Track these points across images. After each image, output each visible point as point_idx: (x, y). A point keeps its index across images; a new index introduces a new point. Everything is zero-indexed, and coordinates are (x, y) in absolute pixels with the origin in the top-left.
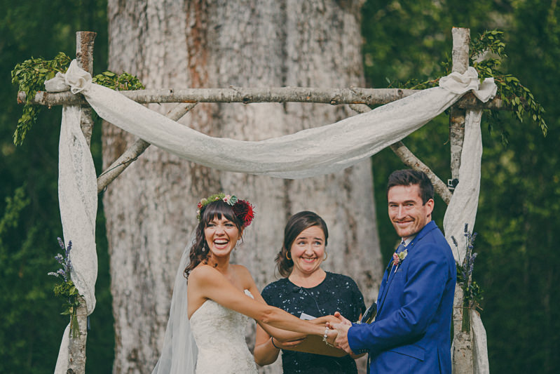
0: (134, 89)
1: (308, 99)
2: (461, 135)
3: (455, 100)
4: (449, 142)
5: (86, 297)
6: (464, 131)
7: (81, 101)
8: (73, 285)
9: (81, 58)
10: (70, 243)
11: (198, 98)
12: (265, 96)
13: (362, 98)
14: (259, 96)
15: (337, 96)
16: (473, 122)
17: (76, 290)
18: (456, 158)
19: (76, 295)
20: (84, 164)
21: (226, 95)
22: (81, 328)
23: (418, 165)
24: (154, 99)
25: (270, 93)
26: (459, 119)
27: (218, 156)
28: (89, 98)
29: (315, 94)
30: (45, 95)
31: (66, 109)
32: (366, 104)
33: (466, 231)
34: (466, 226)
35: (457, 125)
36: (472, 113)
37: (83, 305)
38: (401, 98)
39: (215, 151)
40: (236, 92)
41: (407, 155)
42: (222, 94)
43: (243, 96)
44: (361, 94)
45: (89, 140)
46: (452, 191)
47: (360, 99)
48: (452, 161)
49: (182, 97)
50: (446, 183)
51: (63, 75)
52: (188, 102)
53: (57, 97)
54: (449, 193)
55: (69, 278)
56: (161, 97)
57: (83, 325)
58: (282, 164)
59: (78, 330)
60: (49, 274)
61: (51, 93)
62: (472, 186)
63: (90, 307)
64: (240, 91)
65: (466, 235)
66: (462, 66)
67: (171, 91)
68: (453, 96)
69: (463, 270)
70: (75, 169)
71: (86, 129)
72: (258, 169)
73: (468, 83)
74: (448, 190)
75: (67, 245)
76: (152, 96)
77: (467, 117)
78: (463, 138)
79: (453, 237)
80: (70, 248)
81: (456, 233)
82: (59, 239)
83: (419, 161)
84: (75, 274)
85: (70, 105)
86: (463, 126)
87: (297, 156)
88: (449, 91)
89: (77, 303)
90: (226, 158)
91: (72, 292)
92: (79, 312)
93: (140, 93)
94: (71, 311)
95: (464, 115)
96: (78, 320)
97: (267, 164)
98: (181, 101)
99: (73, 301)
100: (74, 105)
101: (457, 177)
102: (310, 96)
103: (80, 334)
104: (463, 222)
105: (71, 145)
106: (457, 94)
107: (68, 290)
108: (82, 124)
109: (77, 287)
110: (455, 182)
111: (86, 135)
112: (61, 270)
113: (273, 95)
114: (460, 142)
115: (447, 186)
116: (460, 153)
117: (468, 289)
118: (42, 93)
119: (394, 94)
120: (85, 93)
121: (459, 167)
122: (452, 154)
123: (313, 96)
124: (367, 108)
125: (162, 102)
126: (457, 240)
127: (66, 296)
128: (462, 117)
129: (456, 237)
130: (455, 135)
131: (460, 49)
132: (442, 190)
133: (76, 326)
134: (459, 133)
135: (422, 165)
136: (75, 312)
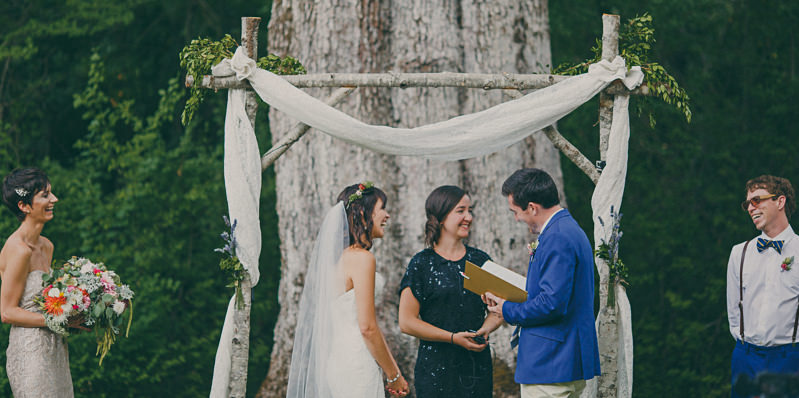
0: (297, 74)
1: (463, 85)
2: (609, 119)
3: (604, 86)
4: (599, 125)
5: (250, 271)
6: (612, 115)
7: (246, 85)
8: (238, 261)
9: (246, 44)
10: (235, 222)
11: (358, 83)
13: (515, 84)
14: (416, 81)
15: (490, 82)
16: (621, 107)
17: (241, 265)
18: (605, 140)
19: (242, 270)
20: (248, 146)
21: (384, 81)
22: (246, 300)
23: (568, 148)
24: (316, 83)
25: (426, 79)
26: (608, 103)
29: (470, 80)
30: (212, 79)
31: (231, 92)
32: (518, 89)
33: (612, 211)
34: (612, 208)
35: (605, 108)
36: (620, 98)
37: (248, 278)
40: (394, 78)
41: (557, 139)
42: (381, 80)
43: (401, 82)
44: (513, 80)
45: (253, 122)
46: (600, 172)
47: (513, 85)
48: (601, 142)
49: (342, 82)
50: (595, 164)
51: (228, 61)
52: (348, 87)
53: (224, 81)
54: (597, 174)
55: (235, 254)
56: (322, 81)
57: (247, 297)
58: (436, 148)
59: (243, 301)
60: (215, 250)
61: (218, 77)
63: (254, 279)
64: (398, 77)
65: (612, 216)
66: (612, 52)
67: (332, 77)
68: (601, 83)
69: (609, 249)
70: (240, 150)
71: (251, 111)
73: (616, 71)
74: (596, 171)
75: (232, 223)
76: (313, 82)
77: (615, 102)
78: (611, 122)
79: (599, 218)
80: (235, 225)
81: (602, 213)
82: (225, 217)
83: (569, 144)
84: (240, 250)
85: (236, 89)
86: (611, 110)
87: (451, 142)
88: (598, 78)
89: (241, 277)
91: (237, 267)
92: (243, 285)
93: (301, 78)
94: (236, 284)
95: (613, 100)
96: (243, 292)
98: (342, 86)
99: (238, 275)
100: (239, 89)
101: (605, 160)
102: (465, 82)
103: (245, 306)
104: (609, 203)
105: (237, 127)
106: (605, 82)
107: (234, 265)
108: (247, 107)
109: (241, 262)
110: (603, 165)
111: (250, 117)
112: (227, 246)
113: (429, 81)
114: (608, 126)
115: (596, 167)
116: (608, 136)
117: (614, 267)
118: (209, 77)
119: (545, 80)
120: (250, 79)
121: (607, 149)
122: (601, 137)
123: (468, 82)
124: (519, 93)
125: (323, 87)
126: (604, 220)
127: (232, 270)
128: (610, 102)
129: (602, 217)
130: (603, 119)
131: (610, 36)
132: (591, 171)
133: (240, 298)
134: (607, 117)
135: (572, 147)
136: (240, 285)
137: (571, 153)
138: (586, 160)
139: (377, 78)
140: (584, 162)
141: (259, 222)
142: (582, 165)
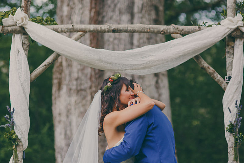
0: (52, 25)
1: (149, 31)
2: (232, 52)
3: (230, 32)
4: (226, 57)
5: (22, 140)
6: (234, 50)
7: (22, 31)
8: (15, 133)
9: (24, 8)
10: (14, 109)
11: (88, 30)
12: (125, 29)
13: (179, 31)
14: (121, 29)
15: (164, 29)
16: (239, 45)
17: (17, 136)
18: (230, 64)
19: (17, 139)
20: (23, 65)
21: (103, 28)
22: (19, 157)
23: (209, 68)
24: (63, 30)
25: (127, 27)
26: (231, 43)
27: (97, 60)
28: (26, 28)
29: (152, 28)
30: (3, 27)
31: (14, 36)
32: (180, 34)
33: (236, 104)
34: (237, 101)
35: (230, 47)
36: (238, 40)
37: (21, 144)
38: (200, 30)
39: (96, 57)
40: (108, 26)
41: (203, 63)
42: (101, 28)
43: (112, 28)
44: (178, 28)
45: (27, 53)
46: (227, 83)
47: (177, 31)
48: (227, 67)
49: (78, 29)
50: (224, 78)
51: (13, 16)
52: (82, 32)
53: (10, 28)
54: (226, 84)
55: (13, 129)
56: (67, 29)
57: (20, 155)
58: (134, 65)
59: (18, 158)
60: (1, 126)
61: (6, 26)
62: (239, 80)
63: (25, 145)
64: (111, 26)
65: (236, 107)
66: (233, 15)
67: (73, 26)
68: (229, 30)
69: (234, 127)
70: (18, 68)
71: (25, 46)
72: (120, 68)
73: (237, 23)
74: (225, 83)
75: (12, 111)
76: (62, 28)
77: (236, 43)
78: (233, 54)
79: (229, 108)
80: (13, 112)
81: (230, 106)
82: (7, 106)
83: (209, 66)
84: (16, 127)
85: (17, 34)
86: (233, 47)
87: (143, 61)
88: (226, 27)
89: (16, 143)
90: (102, 61)
91: (14, 137)
92: (18, 149)
93: (55, 27)
94: (14, 148)
95: (234, 41)
96: (18, 153)
97: (126, 65)
98: (78, 31)
99: (14, 142)
100: (19, 33)
101: (230, 75)
102: (150, 29)
103: (19, 161)
104: (234, 100)
105: (16, 55)
106: (231, 29)
107: (12, 136)
108: (23, 44)
109: (17, 134)
110: (230, 78)
111: (25, 50)
112: (8, 124)
113: (129, 29)
114: (232, 56)
115: (225, 80)
116: (232, 62)
117: (237, 137)
118: (1, 26)
119: (196, 29)
120: (25, 26)
121: (231, 70)
122: (227, 63)
123: (151, 29)
124: (181, 36)
125: (67, 32)
126: (231, 110)
127: (10, 139)
128: (233, 43)
129: (230, 108)
130: (228, 52)
131: (232, 5)
132: (222, 82)
133: (16, 156)
134: (231, 51)
135: (211, 68)
136: (16, 148)
137: (211, 71)
138: (219, 76)
139: (98, 27)
140: (218, 77)
141: (28, 111)
142: (217, 79)
